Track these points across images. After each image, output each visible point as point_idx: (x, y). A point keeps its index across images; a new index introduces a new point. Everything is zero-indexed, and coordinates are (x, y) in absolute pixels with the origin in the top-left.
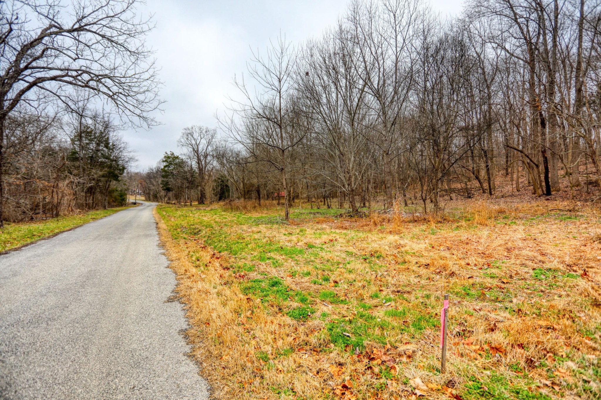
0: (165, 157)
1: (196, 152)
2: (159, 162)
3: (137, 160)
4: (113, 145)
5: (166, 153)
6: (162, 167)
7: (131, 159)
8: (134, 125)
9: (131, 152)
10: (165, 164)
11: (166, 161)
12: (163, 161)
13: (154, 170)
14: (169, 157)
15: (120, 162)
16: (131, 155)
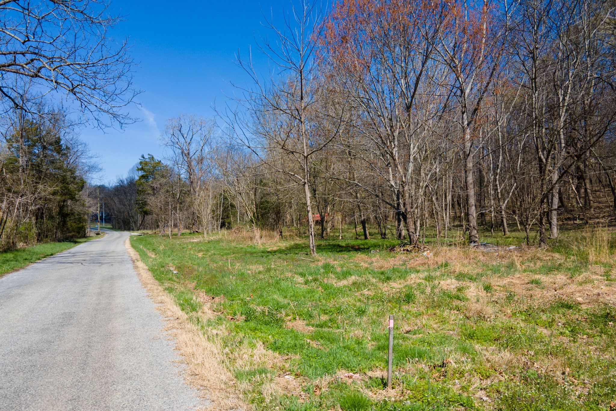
0: (141, 163)
1: (186, 154)
2: (132, 170)
3: (101, 169)
4: (68, 148)
5: (143, 157)
6: (137, 178)
7: (92, 168)
8: (100, 125)
9: (91, 157)
10: (141, 173)
11: (142, 169)
12: (138, 169)
13: (125, 182)
14: (146, 164)
15: (77, 173)
16: (93, 161)
